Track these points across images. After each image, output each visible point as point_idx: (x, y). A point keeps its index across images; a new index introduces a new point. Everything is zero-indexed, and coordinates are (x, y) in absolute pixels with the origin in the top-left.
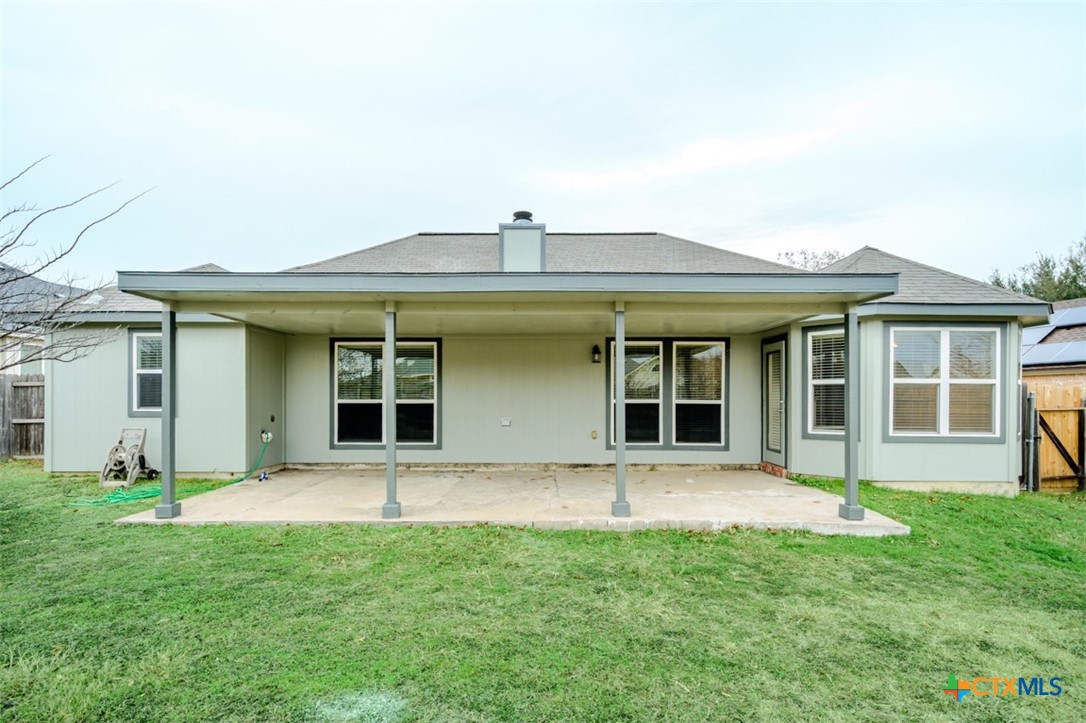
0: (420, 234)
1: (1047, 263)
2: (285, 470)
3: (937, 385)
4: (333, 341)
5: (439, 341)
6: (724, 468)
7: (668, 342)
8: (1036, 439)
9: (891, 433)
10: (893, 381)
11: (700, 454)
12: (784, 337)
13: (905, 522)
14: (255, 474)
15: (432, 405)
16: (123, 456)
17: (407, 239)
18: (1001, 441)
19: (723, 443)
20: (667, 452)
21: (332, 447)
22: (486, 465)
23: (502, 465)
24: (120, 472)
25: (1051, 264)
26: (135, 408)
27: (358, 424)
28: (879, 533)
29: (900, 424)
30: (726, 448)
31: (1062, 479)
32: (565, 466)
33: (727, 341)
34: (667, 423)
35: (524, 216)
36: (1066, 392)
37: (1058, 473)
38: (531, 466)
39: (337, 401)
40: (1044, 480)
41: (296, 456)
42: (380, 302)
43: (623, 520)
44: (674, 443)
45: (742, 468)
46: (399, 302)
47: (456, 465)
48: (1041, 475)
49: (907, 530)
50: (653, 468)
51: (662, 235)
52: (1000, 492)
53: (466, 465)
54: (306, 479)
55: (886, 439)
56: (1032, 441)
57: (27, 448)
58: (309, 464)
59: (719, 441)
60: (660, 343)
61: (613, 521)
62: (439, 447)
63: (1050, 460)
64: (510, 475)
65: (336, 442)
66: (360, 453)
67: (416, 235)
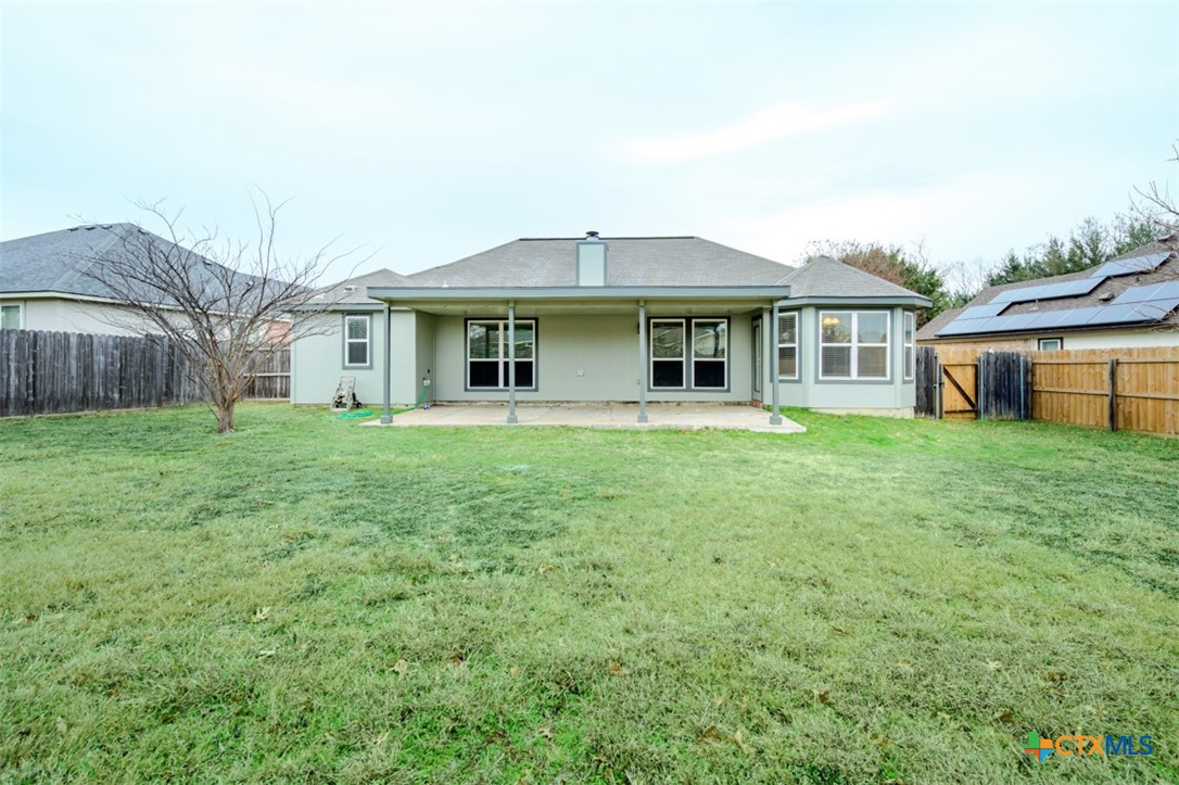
0: (521, 240)
1: (1055, 242)
2: (435, 405)
3: (849, 348)
4: (466, 320)
5: (536, 319)
6: (727, 404)
7: (689, 320)
8: (940, 384)
9: (821, 378)
10: (822, 345)
11: (710, 394)
12: (761, 317)
13: (803, 425)
14: (421, 405)
15: (531, 363)
16: (344, 393)
17: (511, 243)
18: (891, 382)
19: (726, 387)
20: (688, 392)
21: (466, 390)
22: (568, 402)
23: (578, 402)
24: (339, 404)
25: (1059, 243)
26: (347, 363)
27: (483, 375)
28: (788, 432)
29: (827, 371)
30: (728, 390)
31: (961, 412)
32: (620, 402)
33: (729, 319)
34: (689, 374)
35: (593, 234)
36: (965, 352)
37: (959, 408)
38: (598, 402)
39: (469, 360)
40: (946, 412)
41: (443, 396)
42: (506, 301)
43: (643, 424)
44: (693, 387)
45: (739, 404)
46: (516, 301)
47: (548, 402)
48: (945, 409)
49: (804, 429)
50: (679, 404)
51: (698, 238)
52: (891, 415)
53: (555, 402)
54: (450, 410)
55: (817, 381)
56: (937, 385)
57: (253, 393)
58: (450, 402)
59: (723, 385)
60: (684, 321)
61: (637, 425)
62: (536, 390)
63: (953, 398)
64: (583, 408)
65: (468, 386)
66: (484, 394)
67: (516, 241)
